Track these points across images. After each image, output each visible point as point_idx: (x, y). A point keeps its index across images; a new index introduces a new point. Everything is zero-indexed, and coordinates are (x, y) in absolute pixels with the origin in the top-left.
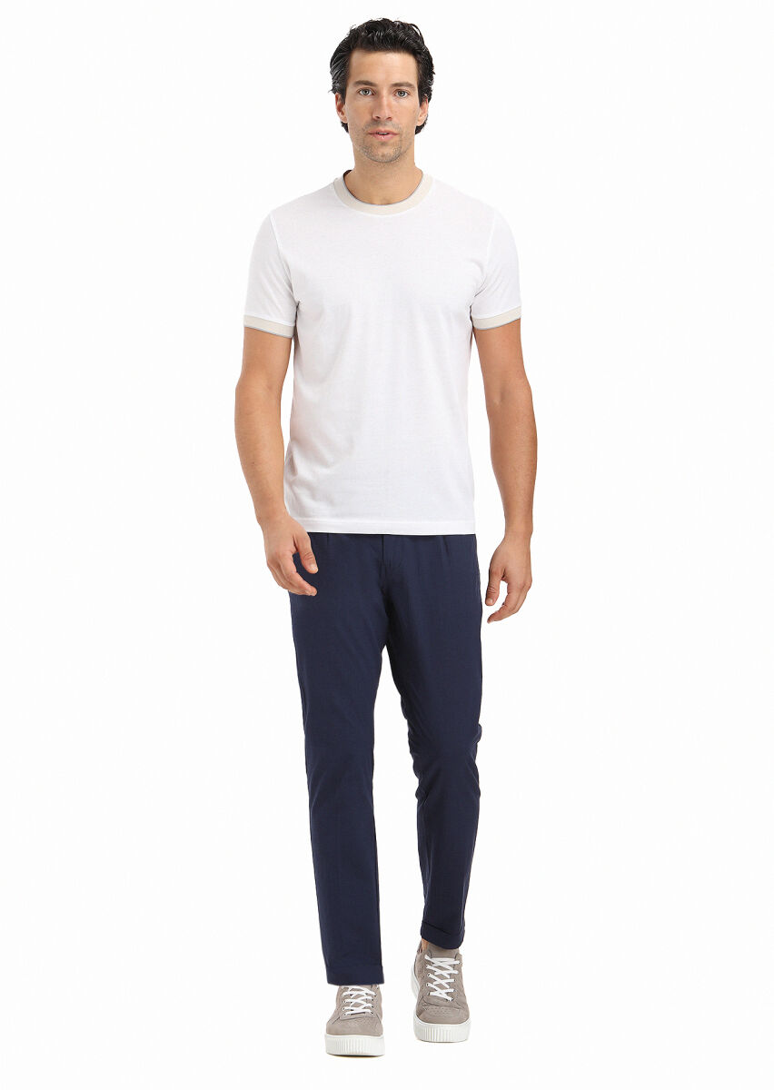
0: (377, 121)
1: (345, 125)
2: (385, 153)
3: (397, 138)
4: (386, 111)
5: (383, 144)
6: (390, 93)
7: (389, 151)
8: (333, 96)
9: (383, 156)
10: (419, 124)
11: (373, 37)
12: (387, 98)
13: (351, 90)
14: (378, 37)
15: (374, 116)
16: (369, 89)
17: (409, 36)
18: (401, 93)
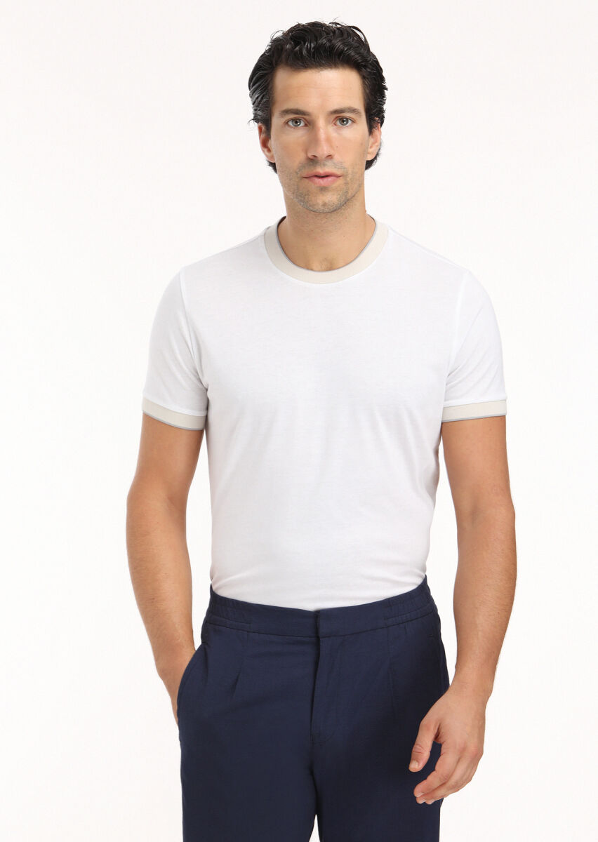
0: (313, 161)
1: (273, 165)
2: (327, 201)
3: (340, 181)
4: (325, 148)
5: (323, 189)
6: (328, 122)
7: (331, 198)
8: (255, 126)
9: (325, 205)
10: (370, 158)
11: (301, 50)
12: (324, 128)
13: (277, 121)
14: (308, 50)
15: (310, 155)
16: (300, 118)
17: (350, 46)
18: (343, 121)
